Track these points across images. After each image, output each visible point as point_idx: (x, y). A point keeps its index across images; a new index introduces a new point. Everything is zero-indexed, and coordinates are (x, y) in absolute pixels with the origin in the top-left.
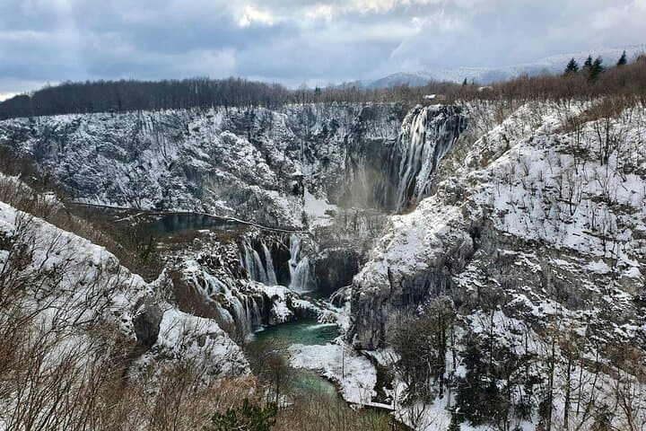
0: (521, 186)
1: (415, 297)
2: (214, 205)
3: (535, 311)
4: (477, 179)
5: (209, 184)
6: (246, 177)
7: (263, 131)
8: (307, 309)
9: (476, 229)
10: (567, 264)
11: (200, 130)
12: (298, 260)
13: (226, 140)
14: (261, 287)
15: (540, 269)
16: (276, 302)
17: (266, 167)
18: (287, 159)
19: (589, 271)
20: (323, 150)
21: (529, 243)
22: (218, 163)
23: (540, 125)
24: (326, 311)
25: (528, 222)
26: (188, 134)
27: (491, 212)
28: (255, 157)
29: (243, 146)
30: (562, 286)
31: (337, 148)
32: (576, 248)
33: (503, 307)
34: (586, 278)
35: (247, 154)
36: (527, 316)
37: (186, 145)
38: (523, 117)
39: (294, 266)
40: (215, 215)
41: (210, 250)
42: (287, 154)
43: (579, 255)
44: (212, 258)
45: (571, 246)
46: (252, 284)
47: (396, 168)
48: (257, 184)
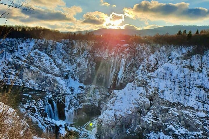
0: (169, 80)
1: (125, 126)
2: (28, 82)
3: (177, 132)
4: (151, 76)
5: (26, 73)
6: (45, 70)
7: (52, 50)
8: (75, 131)
9: (151, 97)
10: (189, 113)
11: (23, 48)
12: (69, 108)
13: (36, 53)
14: (54, 121)
15: (178, 115)
16: (61, 128)
17: (55, 66)
18: (63, 63)
19: (198, 116)
20: (78, 60)
21: (174, 104)
22: (32, 63)
23: (171, 55)
24: (83, 132)
25: (173, 95)
26: (17, 50)
27: (158, 90)
28: (50, 62)
29: (44, 56)
30: (187, 122)
31: (84, 59)
32: (193, 106)
33: (163, 131)
34: (197, 119)
35: (46, 60)
36: (173, 134)
37: (17, 55)
38: (163, 52)
39: (67, 111)
40: (29, 87)
41: (31, 104)
42: (63, 61)
43: (194, 109)
44: (32, 107)
45: (191, 106)
46: (50, 120)
47: (108, 69)
48: (50, 73)
